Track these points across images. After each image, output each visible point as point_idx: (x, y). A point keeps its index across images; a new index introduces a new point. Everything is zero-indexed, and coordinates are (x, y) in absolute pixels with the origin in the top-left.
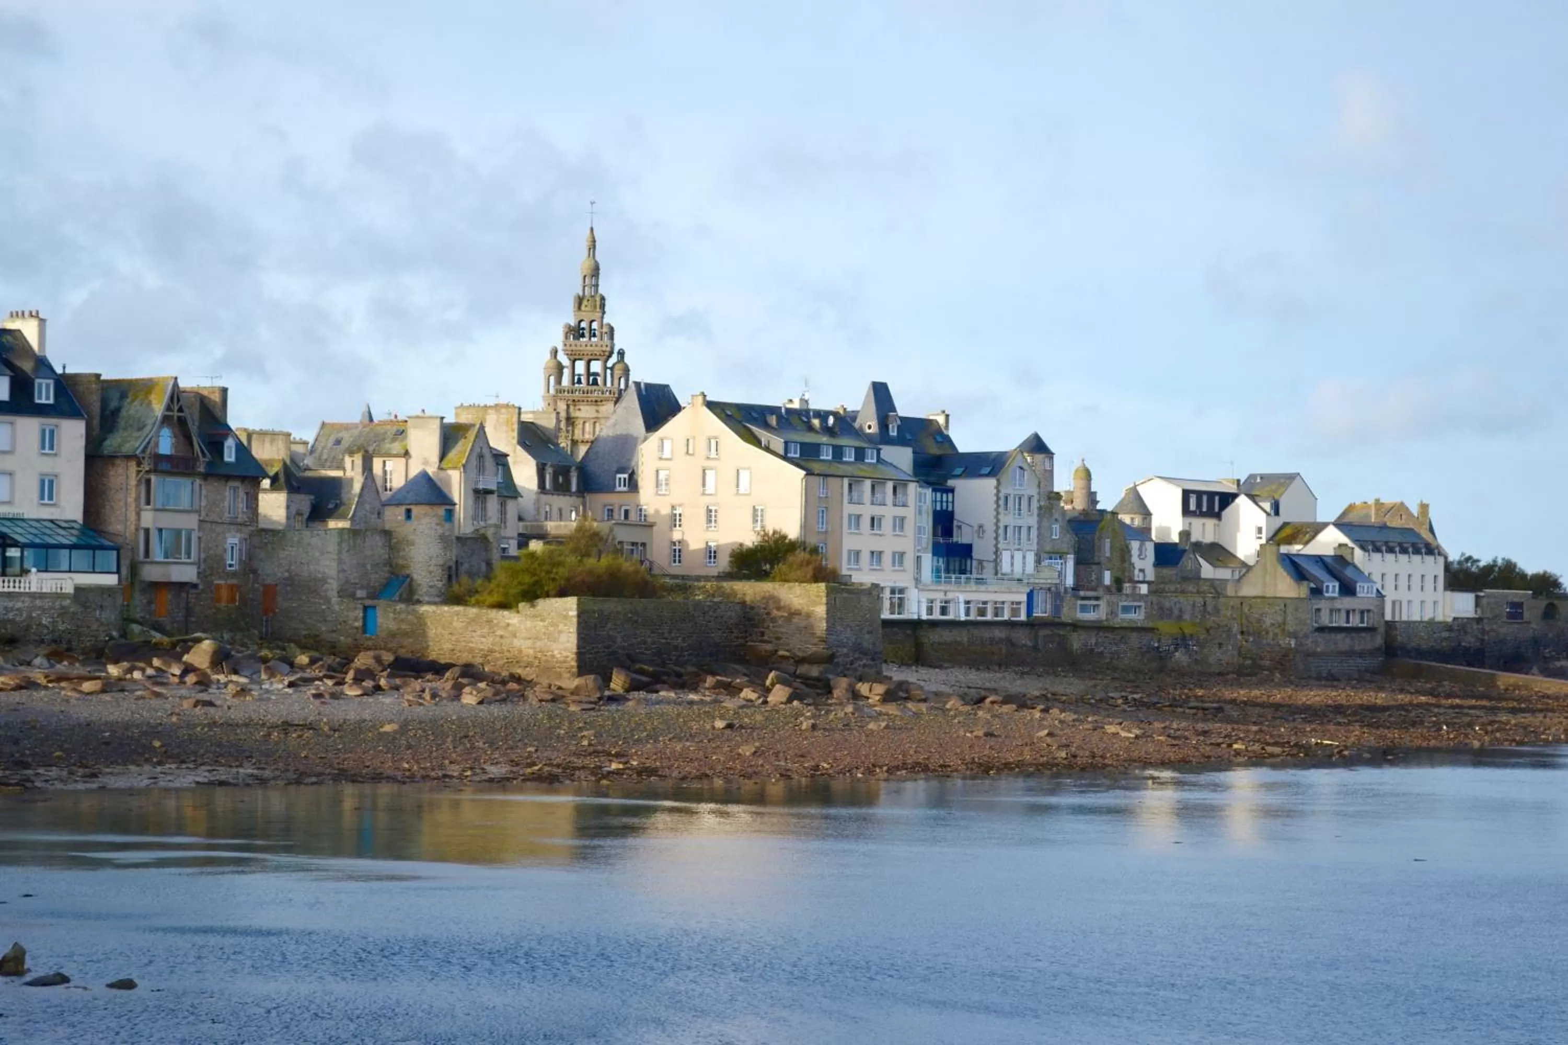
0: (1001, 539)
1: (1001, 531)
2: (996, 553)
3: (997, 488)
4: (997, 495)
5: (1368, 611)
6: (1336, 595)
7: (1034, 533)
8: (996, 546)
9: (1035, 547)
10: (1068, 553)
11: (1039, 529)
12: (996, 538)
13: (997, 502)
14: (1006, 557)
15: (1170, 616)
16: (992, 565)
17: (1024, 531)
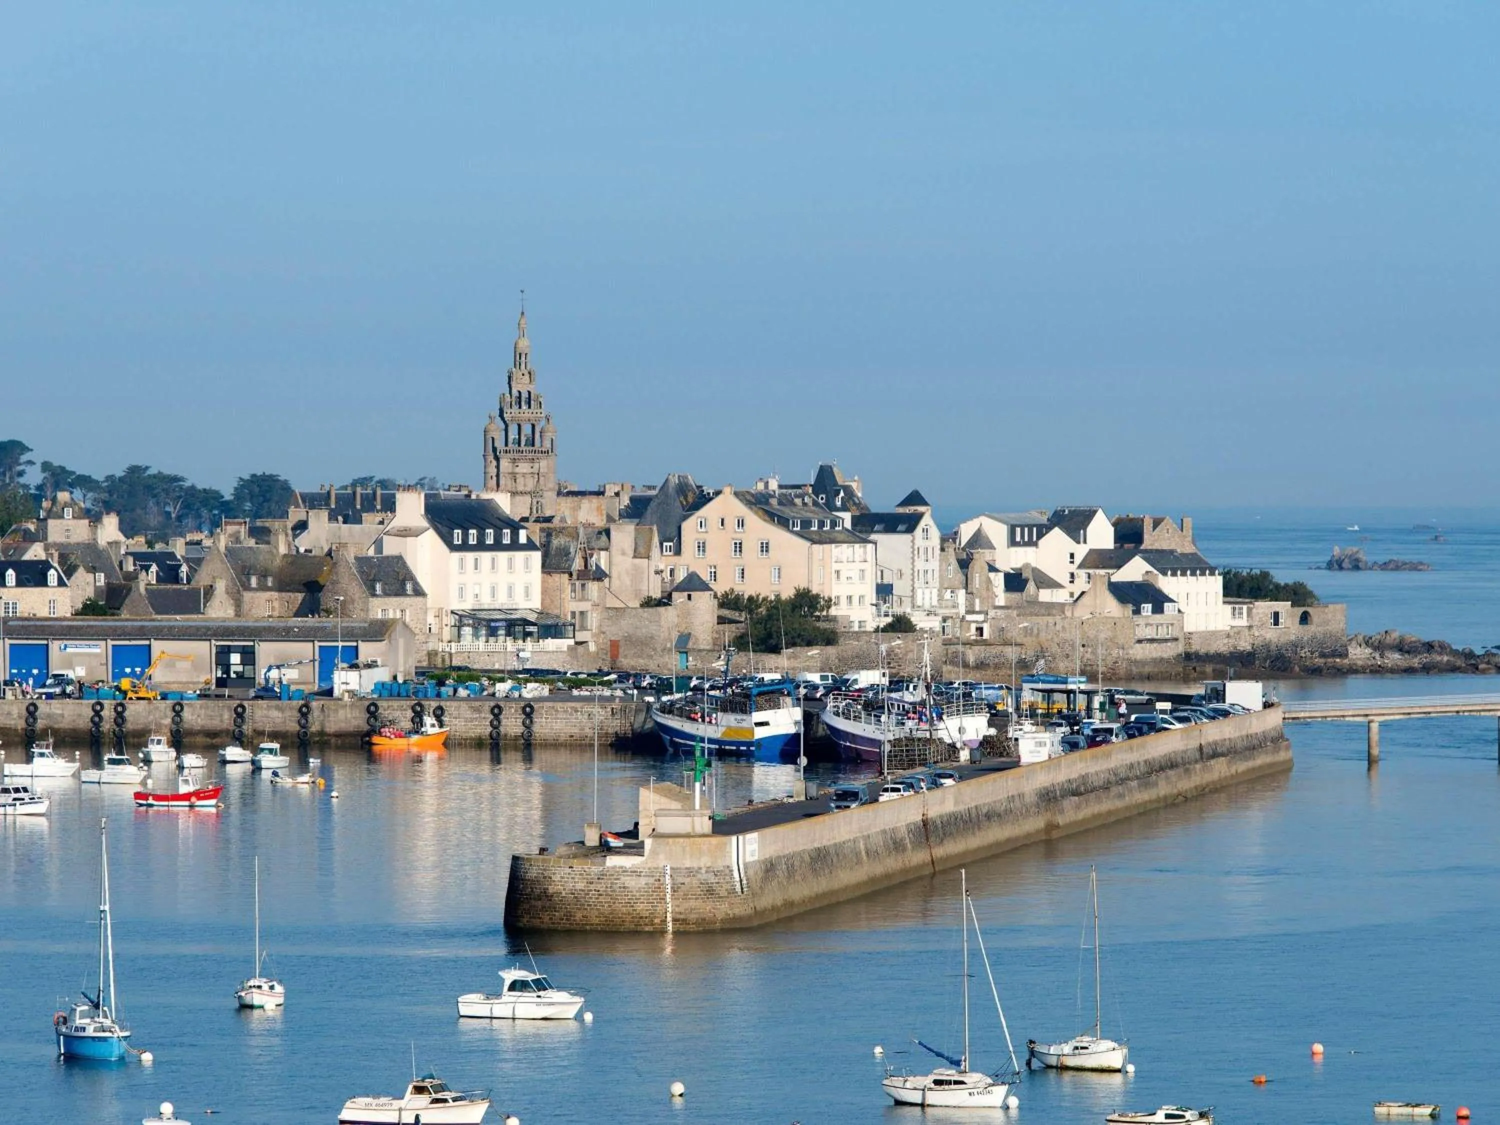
0: (916, 580)
1: (916, 574)
2: (913, 591)
3: (913, 541)
4: (913, 547)
5: (1172, 624)
6: (1150, 614)
7: (937, 575)
8: (913, 586)
9: (937, 585)
10: (959, 589)
11: (940, 570)
12: (913, 580)
13: (913, 552)
14: (919, 593)
15: (1031, 634)
16: (910, 599)
17: (930, 573)
